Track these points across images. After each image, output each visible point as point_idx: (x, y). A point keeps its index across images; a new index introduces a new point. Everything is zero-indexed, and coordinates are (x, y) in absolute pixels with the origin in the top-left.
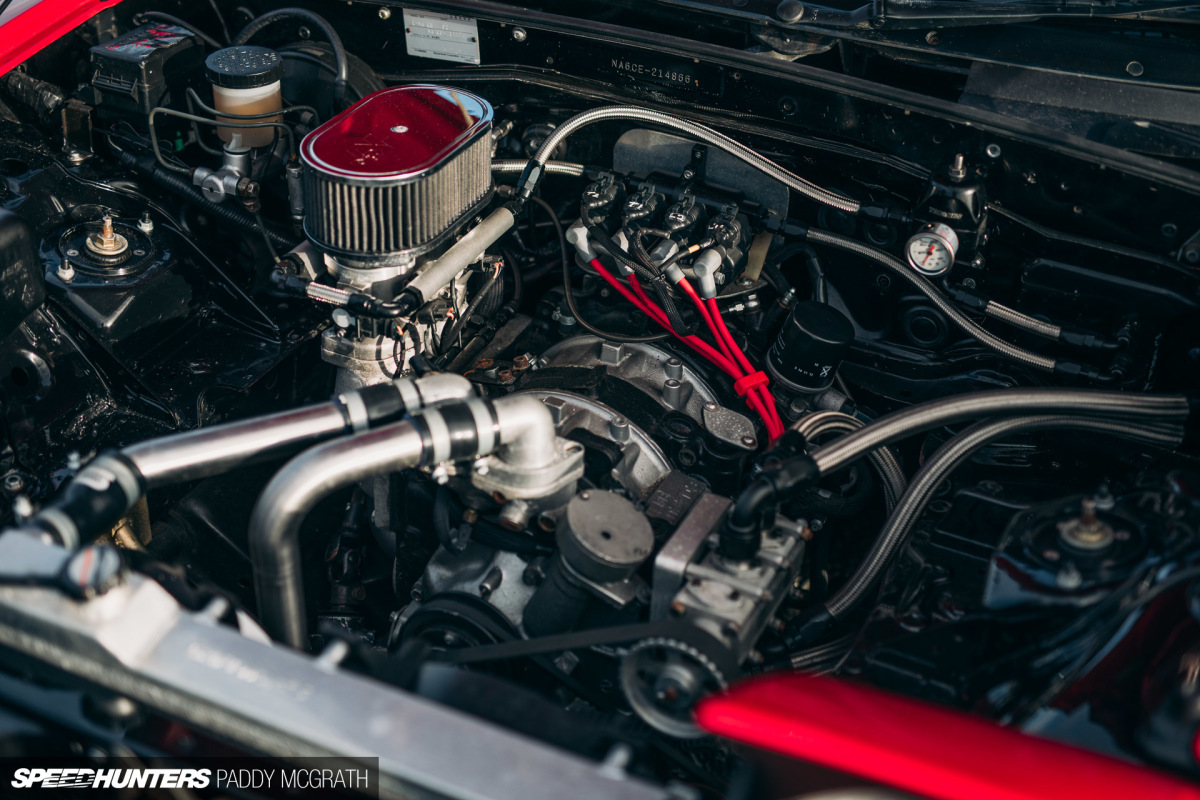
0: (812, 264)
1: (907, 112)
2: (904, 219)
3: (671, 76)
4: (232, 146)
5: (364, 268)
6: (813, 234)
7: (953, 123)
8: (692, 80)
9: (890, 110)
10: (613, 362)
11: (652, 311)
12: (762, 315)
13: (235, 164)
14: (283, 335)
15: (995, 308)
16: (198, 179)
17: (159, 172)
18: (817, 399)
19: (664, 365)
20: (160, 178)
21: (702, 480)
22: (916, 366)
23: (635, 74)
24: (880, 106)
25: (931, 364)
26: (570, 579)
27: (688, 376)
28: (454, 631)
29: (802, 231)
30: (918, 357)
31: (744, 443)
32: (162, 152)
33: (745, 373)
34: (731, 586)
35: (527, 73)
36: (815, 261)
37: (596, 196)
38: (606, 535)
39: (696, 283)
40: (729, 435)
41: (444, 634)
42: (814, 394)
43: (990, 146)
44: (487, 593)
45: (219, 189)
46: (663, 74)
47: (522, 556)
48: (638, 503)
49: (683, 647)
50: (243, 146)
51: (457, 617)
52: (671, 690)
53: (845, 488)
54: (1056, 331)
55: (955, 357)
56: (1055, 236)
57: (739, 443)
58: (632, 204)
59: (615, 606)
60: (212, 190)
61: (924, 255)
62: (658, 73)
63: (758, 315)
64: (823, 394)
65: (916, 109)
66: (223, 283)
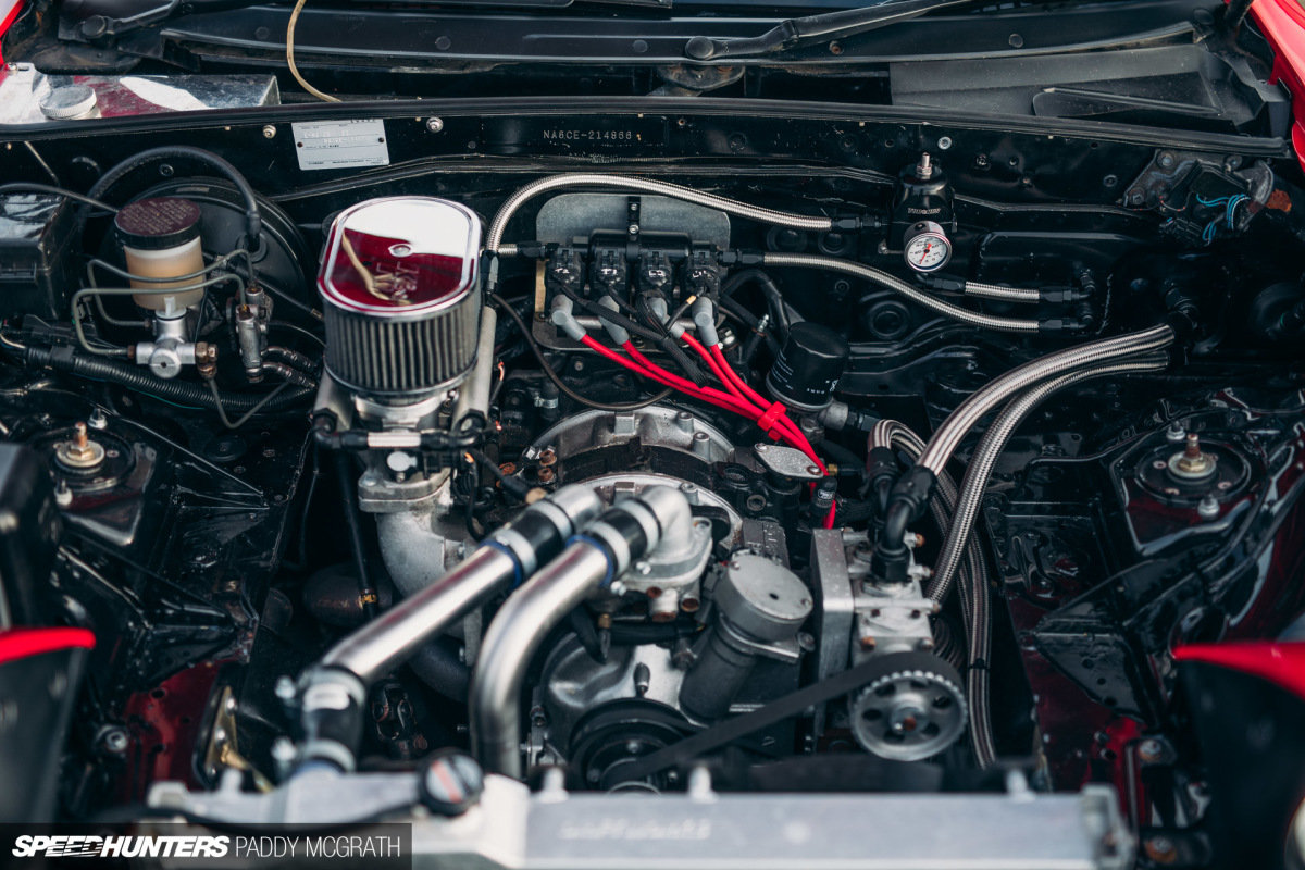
0: (767, 287)
1: (862, 124)
2: (877, 224)
3: (610, 135)
4: (168, 314)
5: (409, 405)
6: (769, 259)
7: (904, 125)
8: (634, 135)
9: (841, 125)
10: (629, 432)
11: (653, 372)
12: (740, 349)
13: (174, 330)
14: (270, 498)
15: (972, 287)
16: (143, 357)
17: (80, 362)
18: (823, 414)
19: (676, 421)
20: (84, 368)
21: (772, 521)
22: (884, 359)
23: (571, 142)
24: (831, 123)
25: (897, 353)
26: (743, 650)
27: (699, 426)
28: (635, 738)
29: (760, 258)
30: (883, 350)
31: (813, 473)
32: (87, 338)
33: (765, 410)
34: (907, 608)
35: (447, 162)
36: (770, 284)
37: (566, 271)
38: (774, 597)
39: (698, 333)
40: (796, 470)
41: (625, 745)
42: (820, 411)
43: (941, 140)
44: (640, 691)
45: (173, 363)
46: (602, 135)
47: (660, 643)
48: (774, 558)
49: (907, 674)
50: (177, 309)
51: (638, 723)
52: (909, 717)
53: (863, 490)
54: (1035, 295)
55: (919, 342)
56: (1009, 208)
57: (808, 475)
58: (606, 271)
59: (790, 661)
60: (164, 365)
61: (923, 253)
62: (596, 135)
63: (737, 349)
64: (828, 408)
65: (870, 120)
66: (191, 462)
